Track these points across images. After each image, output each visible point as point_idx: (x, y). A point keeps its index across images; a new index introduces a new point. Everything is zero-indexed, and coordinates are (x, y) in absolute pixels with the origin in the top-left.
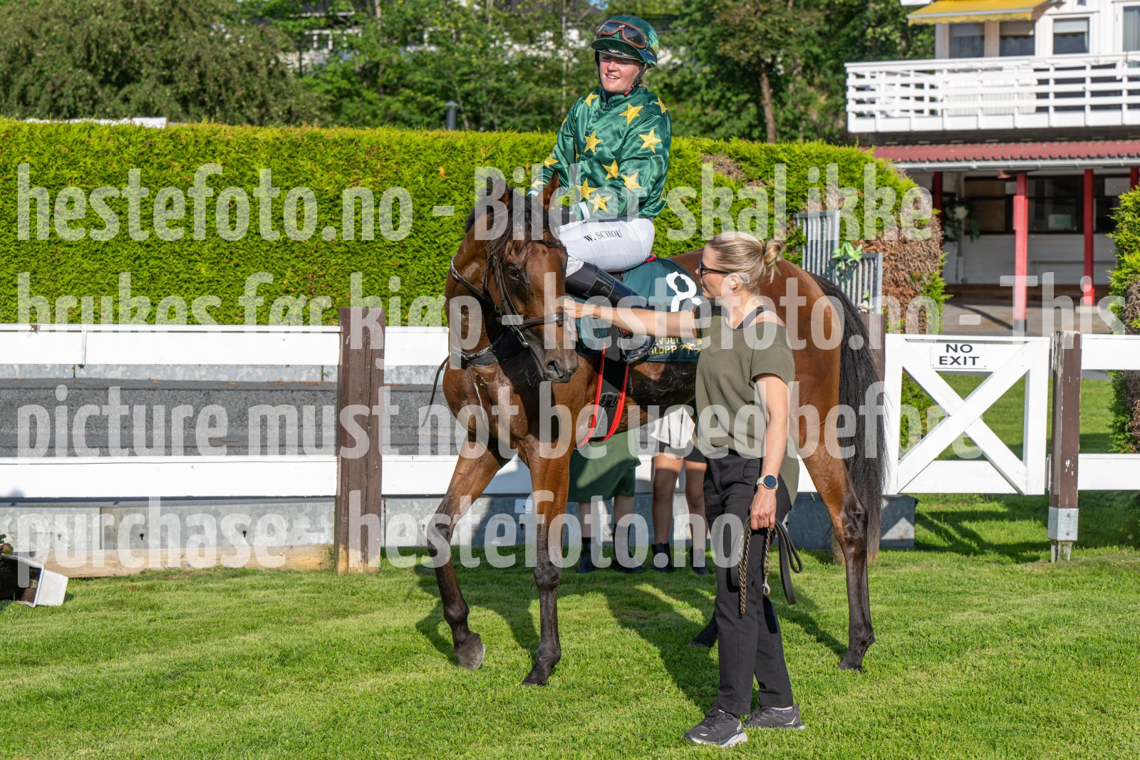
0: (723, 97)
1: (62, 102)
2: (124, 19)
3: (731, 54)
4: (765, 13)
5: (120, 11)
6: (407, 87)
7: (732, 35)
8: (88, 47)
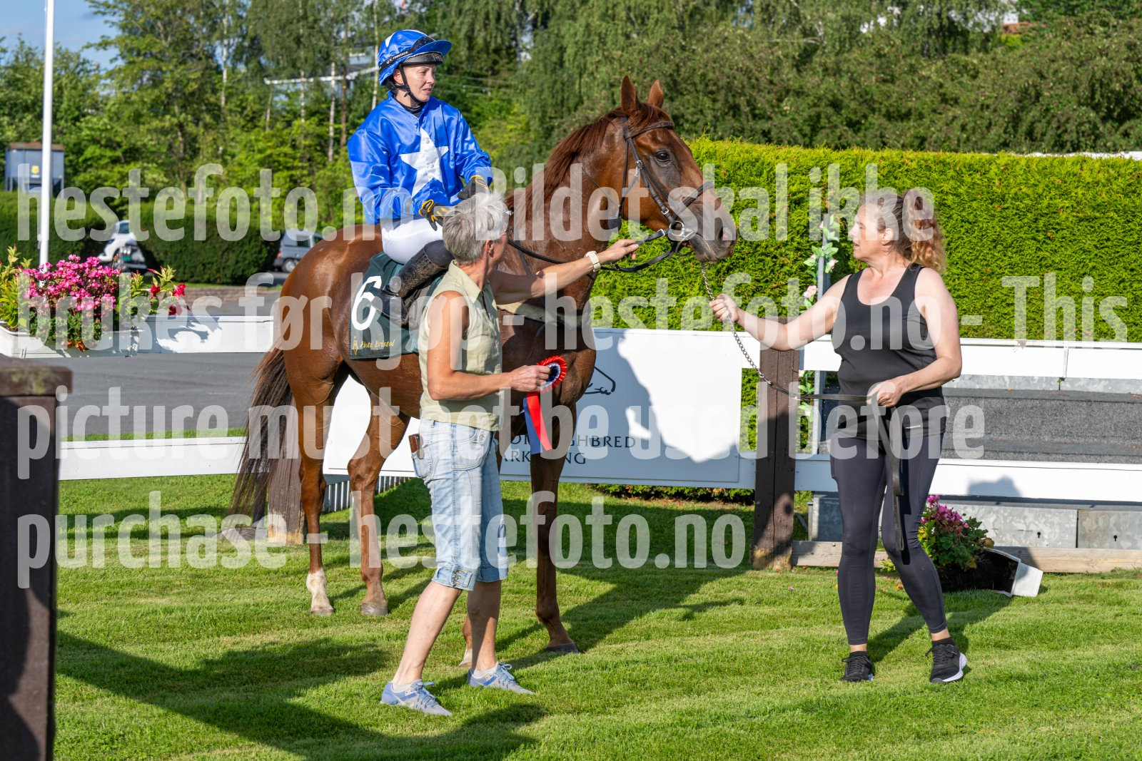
1: (1066, 137)
2: (1127, 59)
5: (1123, 53)
8: (1093, 86)
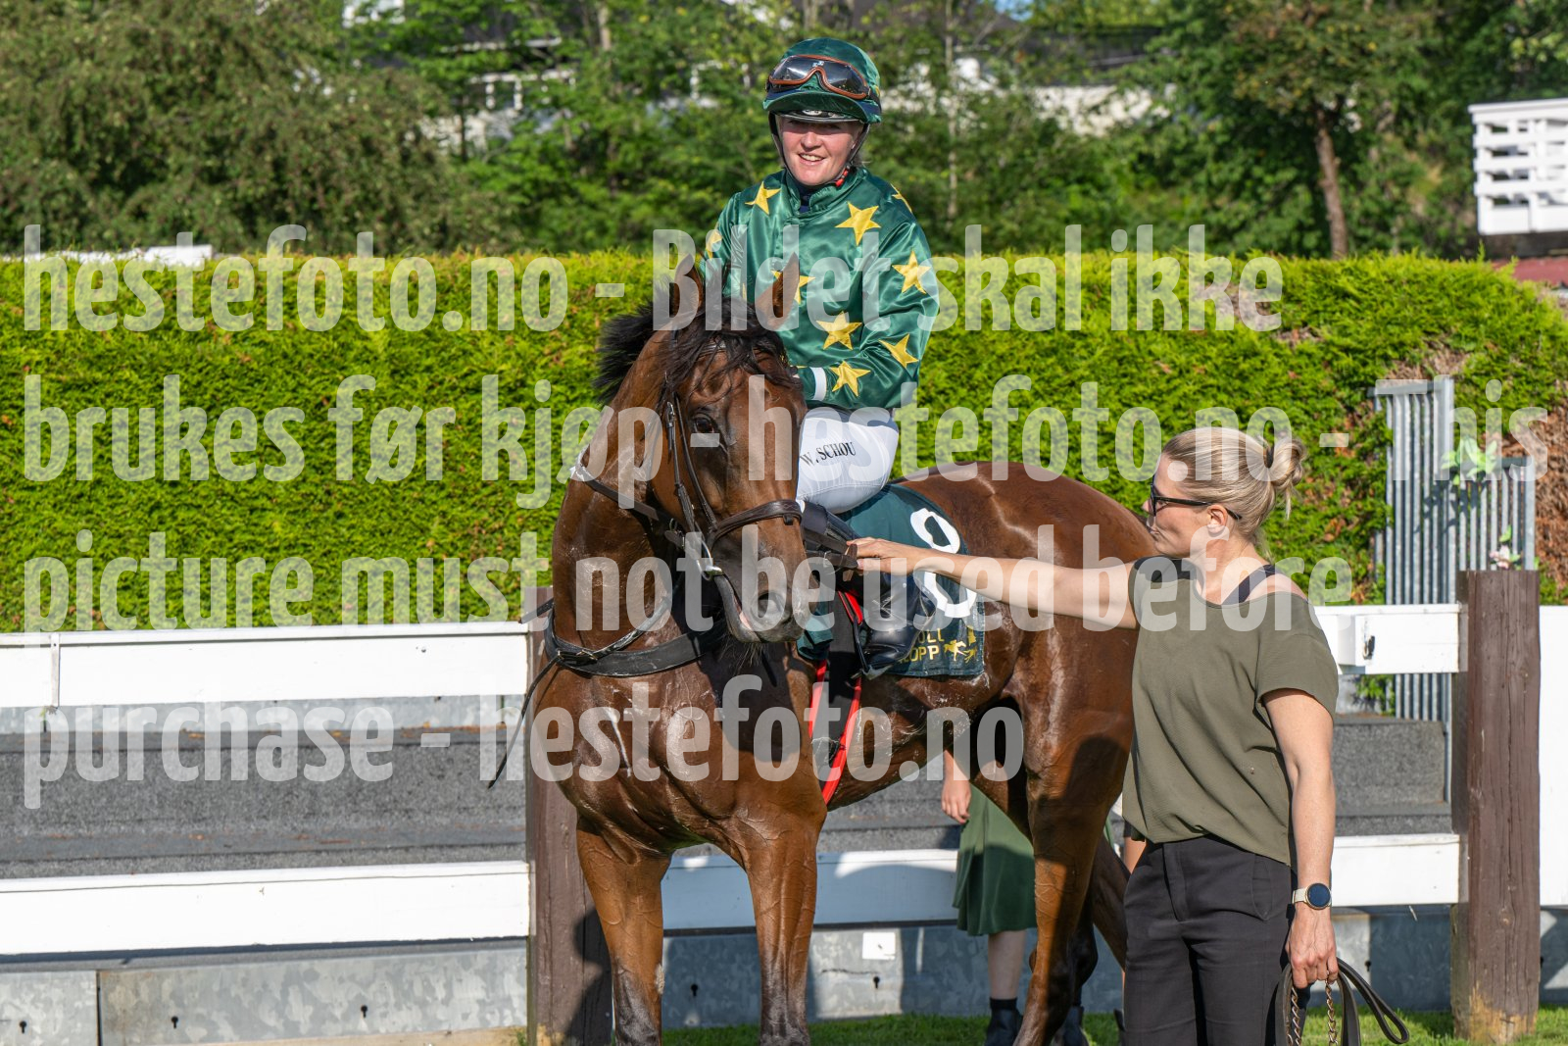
0: (1247, 175)
2: (132, 64)
3: (1262, 97)
4: (1322, 17)
5: (124, 51)
6: (663, 174)
7: (1262, 59)
8: (68, 118)
